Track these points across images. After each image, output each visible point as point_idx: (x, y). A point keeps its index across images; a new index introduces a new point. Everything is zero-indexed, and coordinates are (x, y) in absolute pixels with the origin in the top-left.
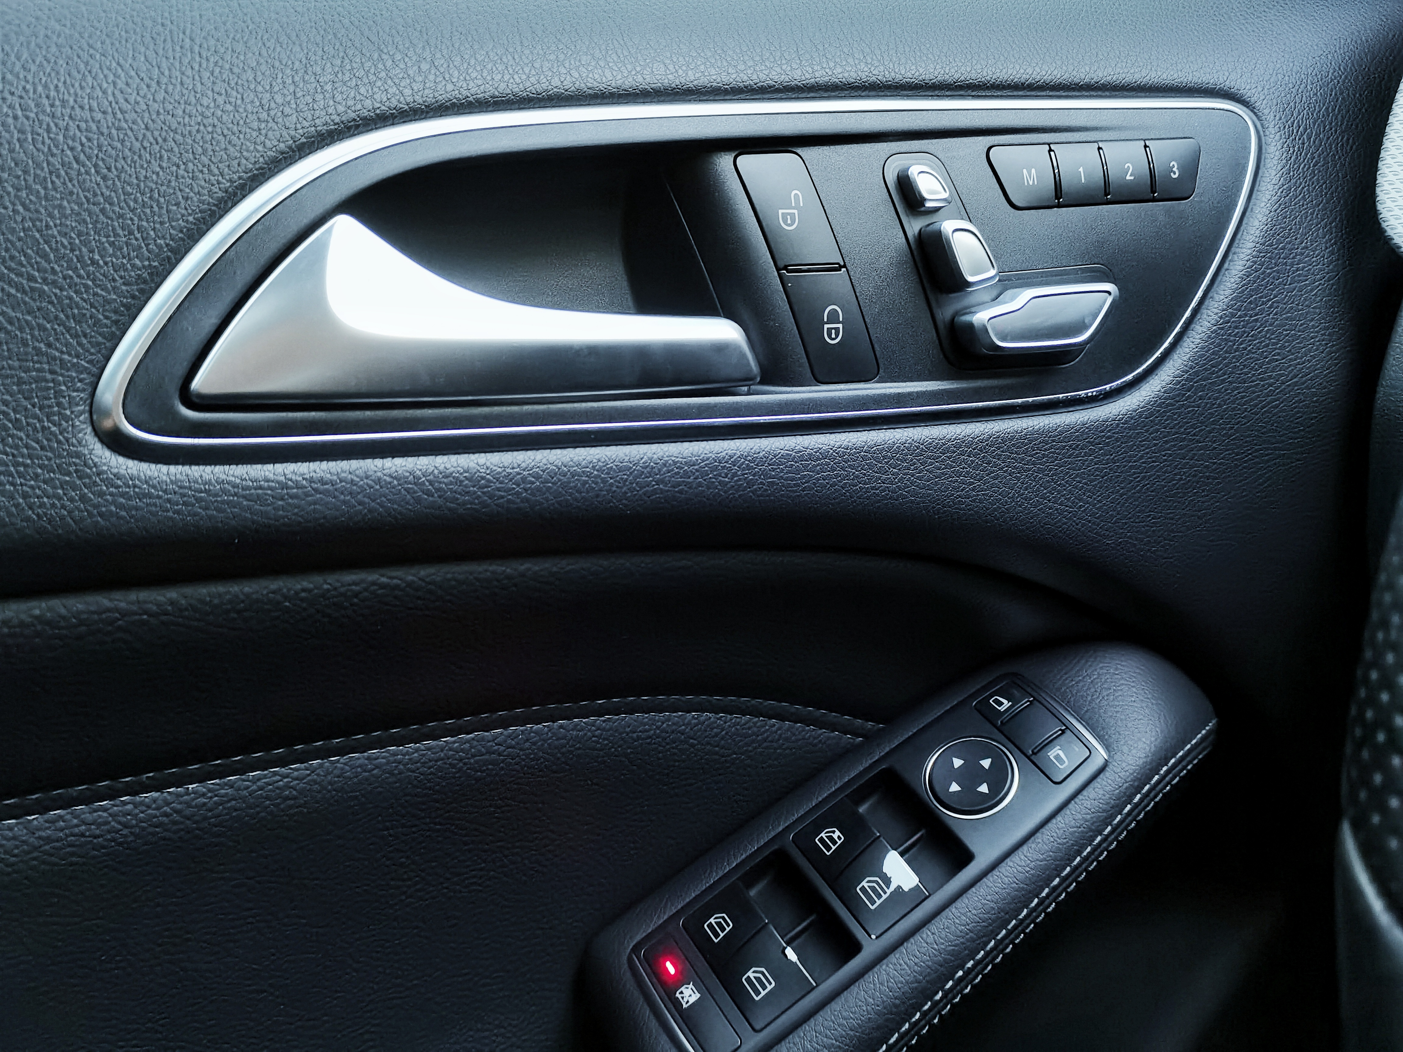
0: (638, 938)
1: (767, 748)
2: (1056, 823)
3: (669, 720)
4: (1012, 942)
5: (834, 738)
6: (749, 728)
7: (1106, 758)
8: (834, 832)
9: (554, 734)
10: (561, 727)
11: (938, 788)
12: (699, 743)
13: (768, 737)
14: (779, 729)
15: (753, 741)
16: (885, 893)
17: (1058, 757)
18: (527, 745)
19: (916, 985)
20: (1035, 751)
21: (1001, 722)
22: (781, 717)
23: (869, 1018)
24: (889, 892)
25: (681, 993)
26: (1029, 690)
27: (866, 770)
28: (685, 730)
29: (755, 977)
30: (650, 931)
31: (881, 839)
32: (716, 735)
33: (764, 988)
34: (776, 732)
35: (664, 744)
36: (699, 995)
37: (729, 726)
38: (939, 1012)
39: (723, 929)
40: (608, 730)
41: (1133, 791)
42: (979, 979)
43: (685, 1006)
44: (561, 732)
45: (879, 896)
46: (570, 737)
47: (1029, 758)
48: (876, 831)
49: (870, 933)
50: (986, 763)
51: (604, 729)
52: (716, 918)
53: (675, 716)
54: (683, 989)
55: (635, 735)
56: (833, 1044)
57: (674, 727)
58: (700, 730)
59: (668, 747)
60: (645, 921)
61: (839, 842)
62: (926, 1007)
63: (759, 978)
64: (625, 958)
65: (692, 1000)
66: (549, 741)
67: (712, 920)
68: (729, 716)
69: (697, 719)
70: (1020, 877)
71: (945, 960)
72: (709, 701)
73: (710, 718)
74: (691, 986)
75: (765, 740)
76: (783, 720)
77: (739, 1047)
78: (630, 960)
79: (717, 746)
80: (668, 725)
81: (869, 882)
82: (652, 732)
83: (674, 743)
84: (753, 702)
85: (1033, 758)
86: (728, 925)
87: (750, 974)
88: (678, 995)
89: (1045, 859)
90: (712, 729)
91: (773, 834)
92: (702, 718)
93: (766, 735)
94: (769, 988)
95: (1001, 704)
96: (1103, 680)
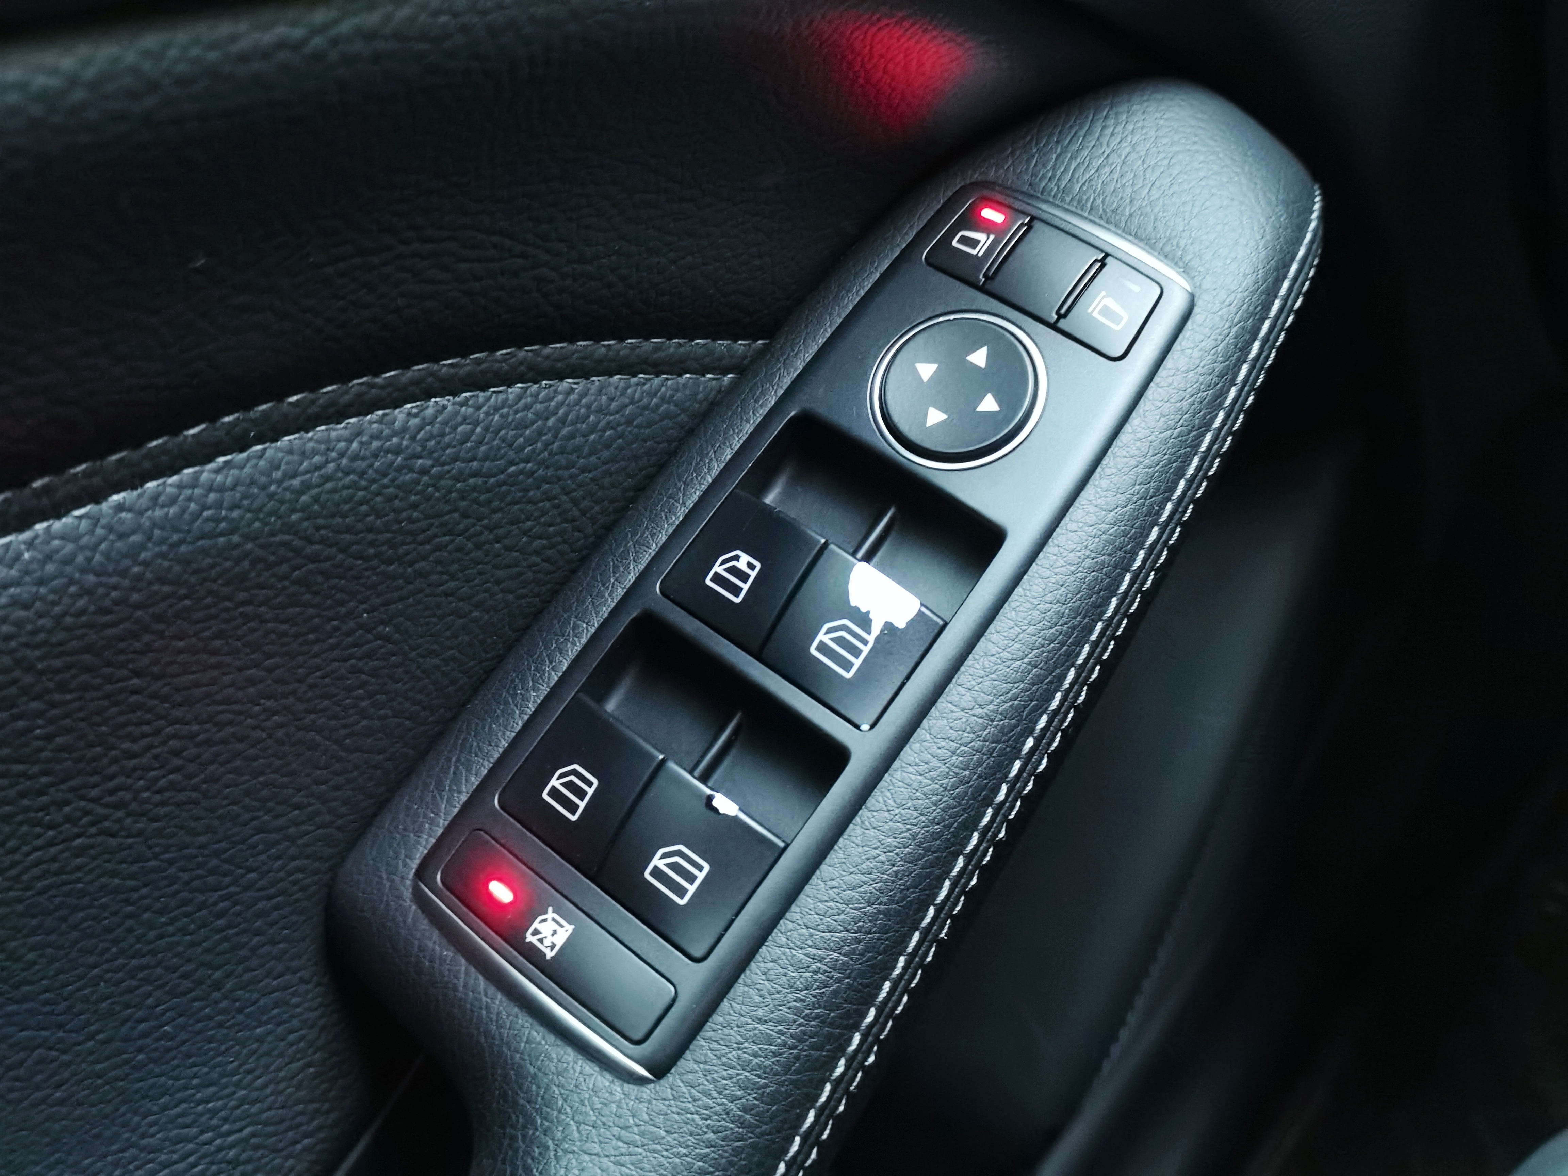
0: (421, 851)
1: (571, 436)
2: (1134, 432)
3: (359, 434)
4: (1098, 661)
5: (685, 386)
6: (527, 407)
7: (1189, 290)
8: (737, 558)
9: (110, 529)
10: (120, 507)
11: (904, 427)
12: (437, 462)
13: (566, 415)
14: (583, 395)
15: (540, 433)
16: (865, 642)
17: (1106, 311)
18: (50, 568)
19: (961, 789)
20: (1063, 311)
21: (985, 276)
22: (582, 372)
23: (897, 873)
24: (871, 639)
25: (536, 932)
26: (1017, 205)
27: (760, 429)
28: (400, 444)
29: (667, 865)
30: (440, 831)
31: (832, 547)
32: (466, 439)
33: (691, 879)
34: (577, 403)
35: (363, 483)
36: (570, 928)
37: (487, 414)
38: (1006, 817)
39: (581, 794)
40: (233, 488)
41: (1247, 337)
42: (1058, 739)
43: (549, 954)
44: (122, 522)
45: (856, 652)
46: (148, 524)
47: (1054, 327)
48: (818, 537)
49: (858, 722)
50: (979, 358)
51: (222, 489)
52: (562, 776)
53: (371, 422)
54: (536, 925)
55: (296, 482)
56: (844, 940)
57: (376, 444)
58: (431, 437)
59: (374, 487)
60: (426, 816)
61: (753, 574)
62: (986, 820)
63: (676, 863)
64: (407, 894)
65: (560, 940)
66: (103, 546)
67: (555, 782)
68: (481, 394)
69: (416, 416)
70: (1093, 544)
71: (1002, 730)
72: (432, 374)
73: (444, 407)
74: (550, 914)
75: (563, 421)
76: (586, 376)
77: (674, 1000)
78: (419, 897)
79: (474, 459)
80: (362, 443)
81: (829, 631)
82: (331, 466)
83: (385, 475)
84: (521, 354)
85: (1062, 324)
86: (590, 784)
87: (657, 861)
88: (530, 938)
89: (1129, 501)
90: (454, 429)
91: (620, 592)
92: (430, 412)
93: (561, 412)
94: (701, 876)
95: (974, 243)
96: (1143, 153)
